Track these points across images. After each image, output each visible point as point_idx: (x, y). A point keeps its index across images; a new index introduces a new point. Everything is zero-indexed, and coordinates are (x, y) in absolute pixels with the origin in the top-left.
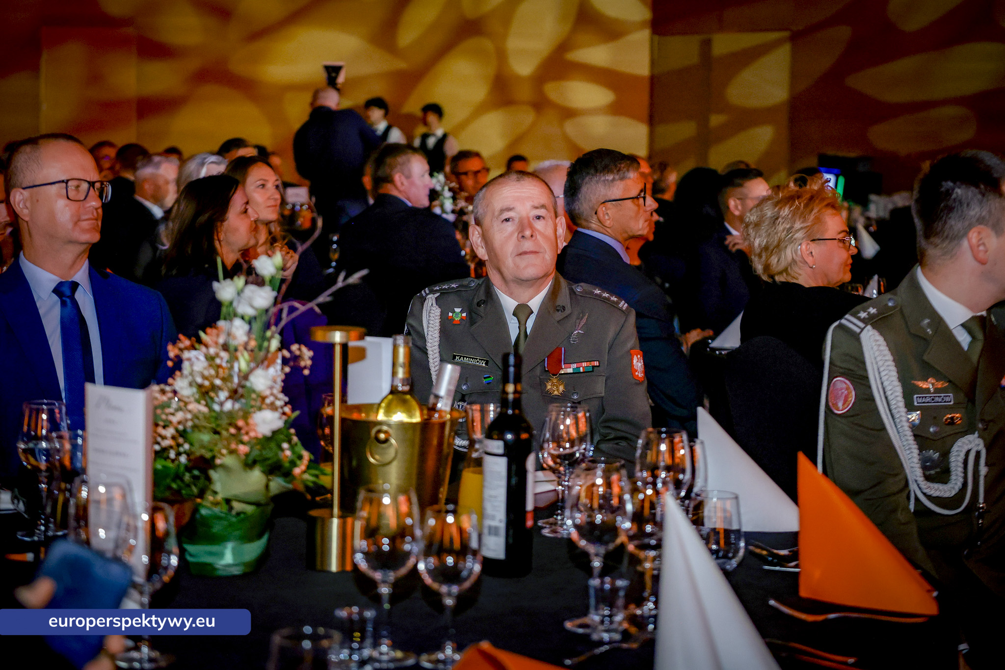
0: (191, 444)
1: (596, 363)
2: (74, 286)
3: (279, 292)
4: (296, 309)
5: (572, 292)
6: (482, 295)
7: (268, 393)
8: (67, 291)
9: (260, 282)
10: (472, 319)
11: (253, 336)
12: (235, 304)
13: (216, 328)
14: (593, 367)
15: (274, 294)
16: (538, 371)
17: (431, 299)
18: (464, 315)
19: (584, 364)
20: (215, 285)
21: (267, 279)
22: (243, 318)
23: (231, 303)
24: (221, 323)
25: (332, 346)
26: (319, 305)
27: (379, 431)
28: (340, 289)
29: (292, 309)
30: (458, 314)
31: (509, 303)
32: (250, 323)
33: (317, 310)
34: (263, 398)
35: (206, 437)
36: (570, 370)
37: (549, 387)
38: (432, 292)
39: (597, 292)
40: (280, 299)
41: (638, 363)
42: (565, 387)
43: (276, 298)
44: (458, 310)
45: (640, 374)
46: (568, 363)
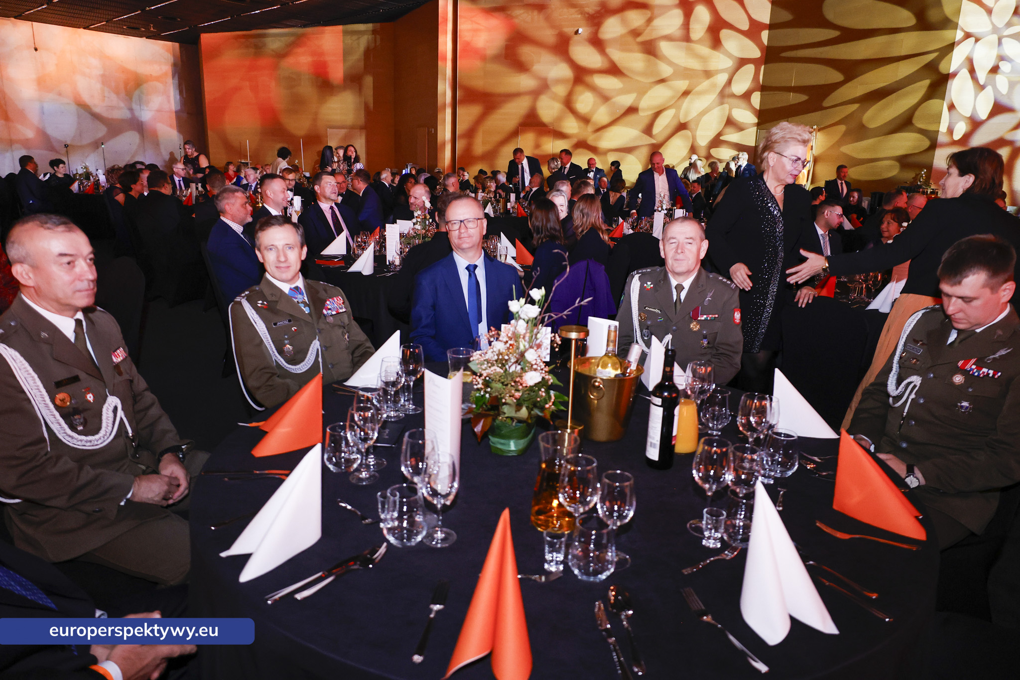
0: (491, 389)
1: (717, 316)
2: (475, 267)
3: (542, 309)
4: (552, 317)
5: (708, 277)
6: (662, 276)
7: (534, 363)
8: (472, 269)
9: (532, 302)
10: (655, 289)
11: (528, 331)
12: (520, 313)
13: (510, 324)
14: (715, 317)
15: (540, 310)
16: (687, 318)
17: (637, 277)
18: (652, 286)
19: (710, 316)
20: (510, 303)
21: (537, 301)
22: (524, 320)
23: (518, 313)
24: (513, 322)
25: (570, 340)
26: (565, 315)
27: (596, 381)
28: (576, 307)
29: (550, 317)
30: (649, 285)
31: (674, 282)
32: (527, 323)
33: (565, 317)
34: (532, 365)
35: (499, 385)
36: (703, 318)
37: (691, 326)
38: (638, 273)
39: (721, 278)
40: (542, 313)
41: (737, 316)
42: (700, 327)
43: (541, 312)
44: (649, 283)
45: (738, 321)
46: (702, 315)
